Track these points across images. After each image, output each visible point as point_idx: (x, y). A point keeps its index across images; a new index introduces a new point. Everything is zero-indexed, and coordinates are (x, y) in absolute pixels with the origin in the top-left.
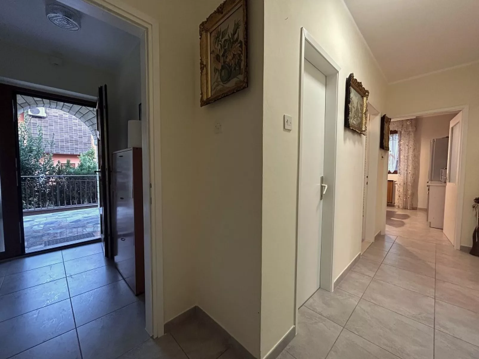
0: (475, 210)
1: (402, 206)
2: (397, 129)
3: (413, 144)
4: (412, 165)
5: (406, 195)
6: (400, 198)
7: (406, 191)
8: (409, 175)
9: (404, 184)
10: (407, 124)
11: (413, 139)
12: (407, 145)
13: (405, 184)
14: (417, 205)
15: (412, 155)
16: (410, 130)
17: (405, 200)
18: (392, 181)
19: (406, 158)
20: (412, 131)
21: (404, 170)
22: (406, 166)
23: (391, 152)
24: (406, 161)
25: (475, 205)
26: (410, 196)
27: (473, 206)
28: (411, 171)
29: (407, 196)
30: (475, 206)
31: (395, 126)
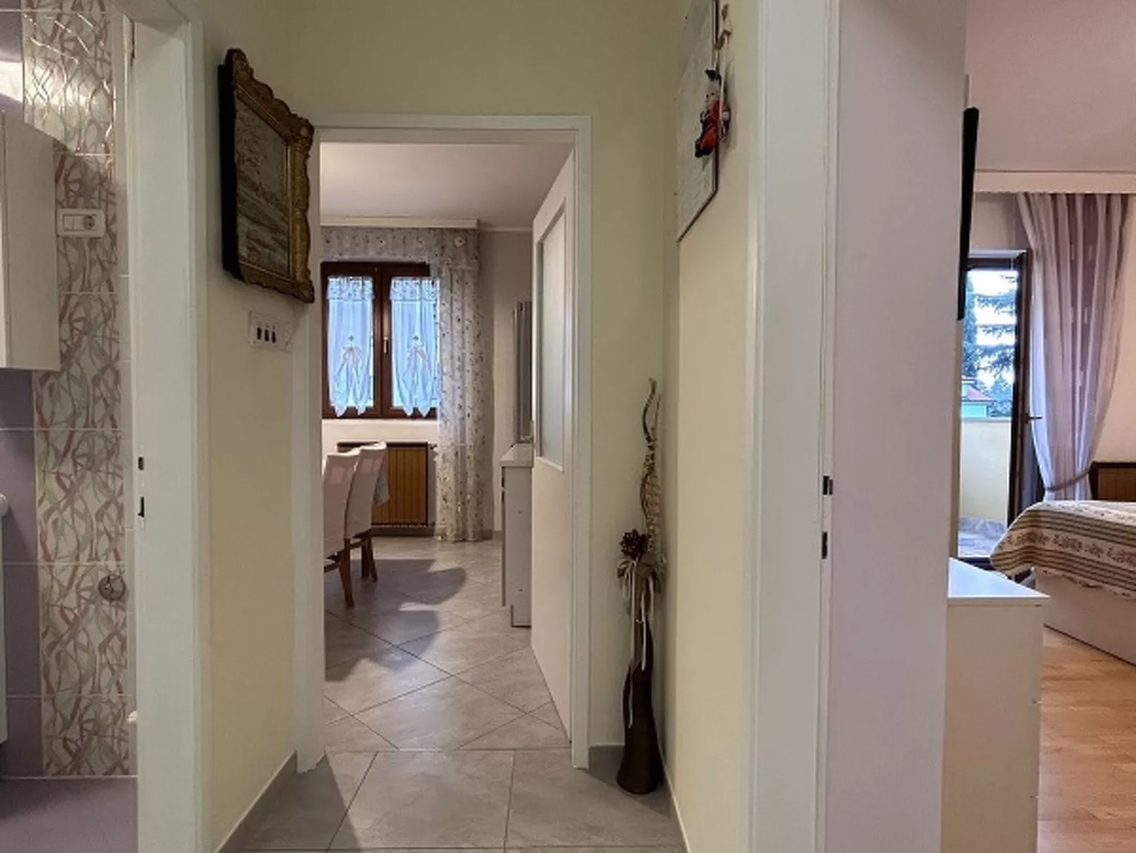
0: (627, 584)
1: (453, 534)
2: (429, 261)
3: (474, 317)
4: (474, 389)
5: (461, 493)
6: (448, 504)
7: (461, 476)
8: (469, 423)
9: (456, 454)
10: (455, 247)
11: (474, 301)
12: (459, 320)
13: (460, 454)
14: (493, 525)
15: (472, 354)
16: (464, 266)
17: (459, 510)
18: (425, 445)
19: (457, 364)
20: (469, 271)
21: (453, 404)
22: (458, 392)
23: (419, 340)
24: (457, 374)
25: (624, 566)
26: (472, 495)
27: (619, 570)
28: (471, 409)
29: (465, 497)
30: (625, 568)
31: (420, 246)
